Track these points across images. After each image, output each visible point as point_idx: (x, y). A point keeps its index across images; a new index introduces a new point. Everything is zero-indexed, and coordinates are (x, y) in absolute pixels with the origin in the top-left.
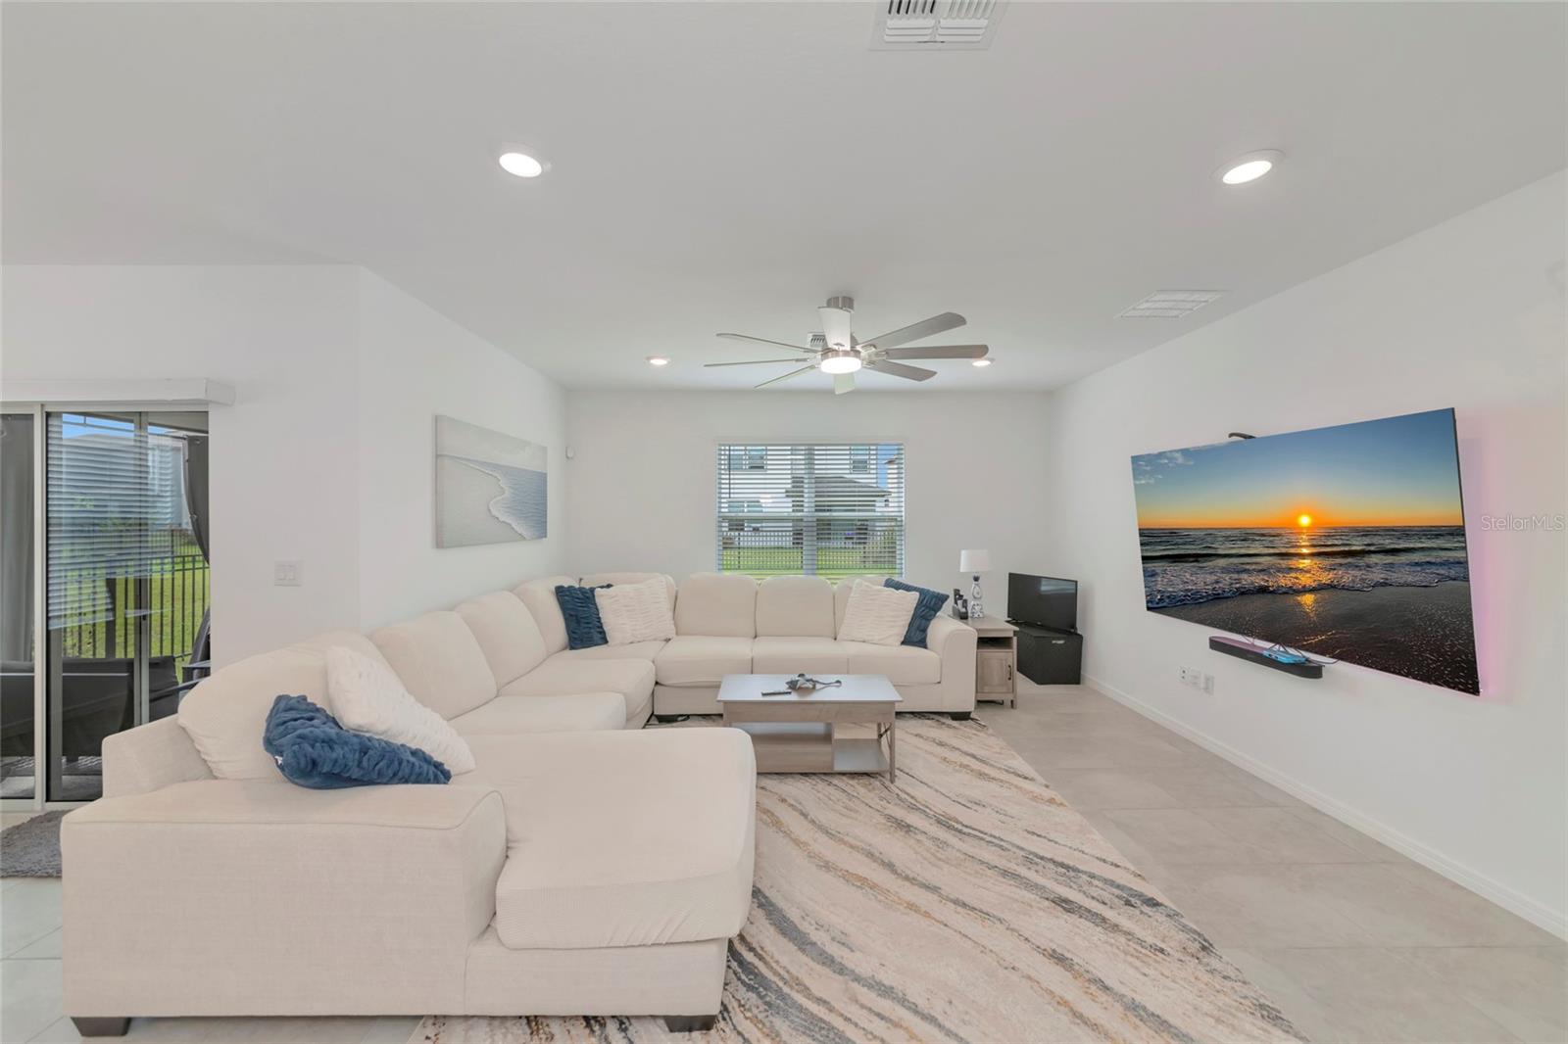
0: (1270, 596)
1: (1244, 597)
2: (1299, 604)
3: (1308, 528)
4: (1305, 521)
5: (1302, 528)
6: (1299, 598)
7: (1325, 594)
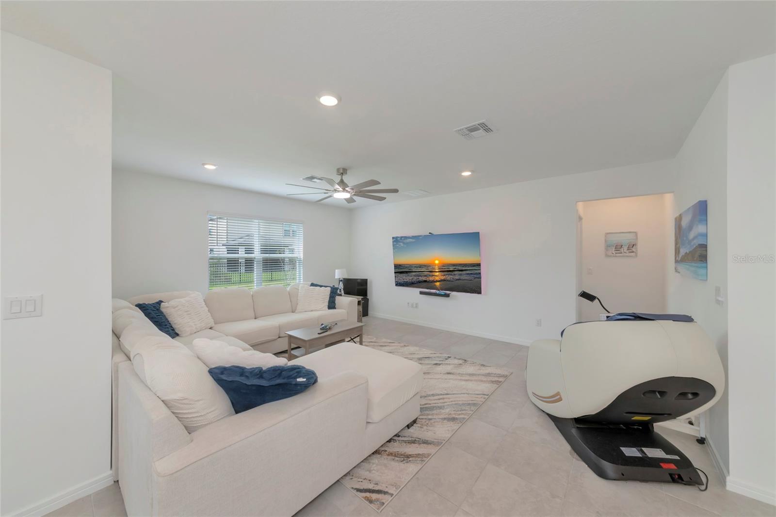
0: (427, 283)
1: (420, 284)
2: (435, 285)
4: (437, 262)
7: (443, 282)
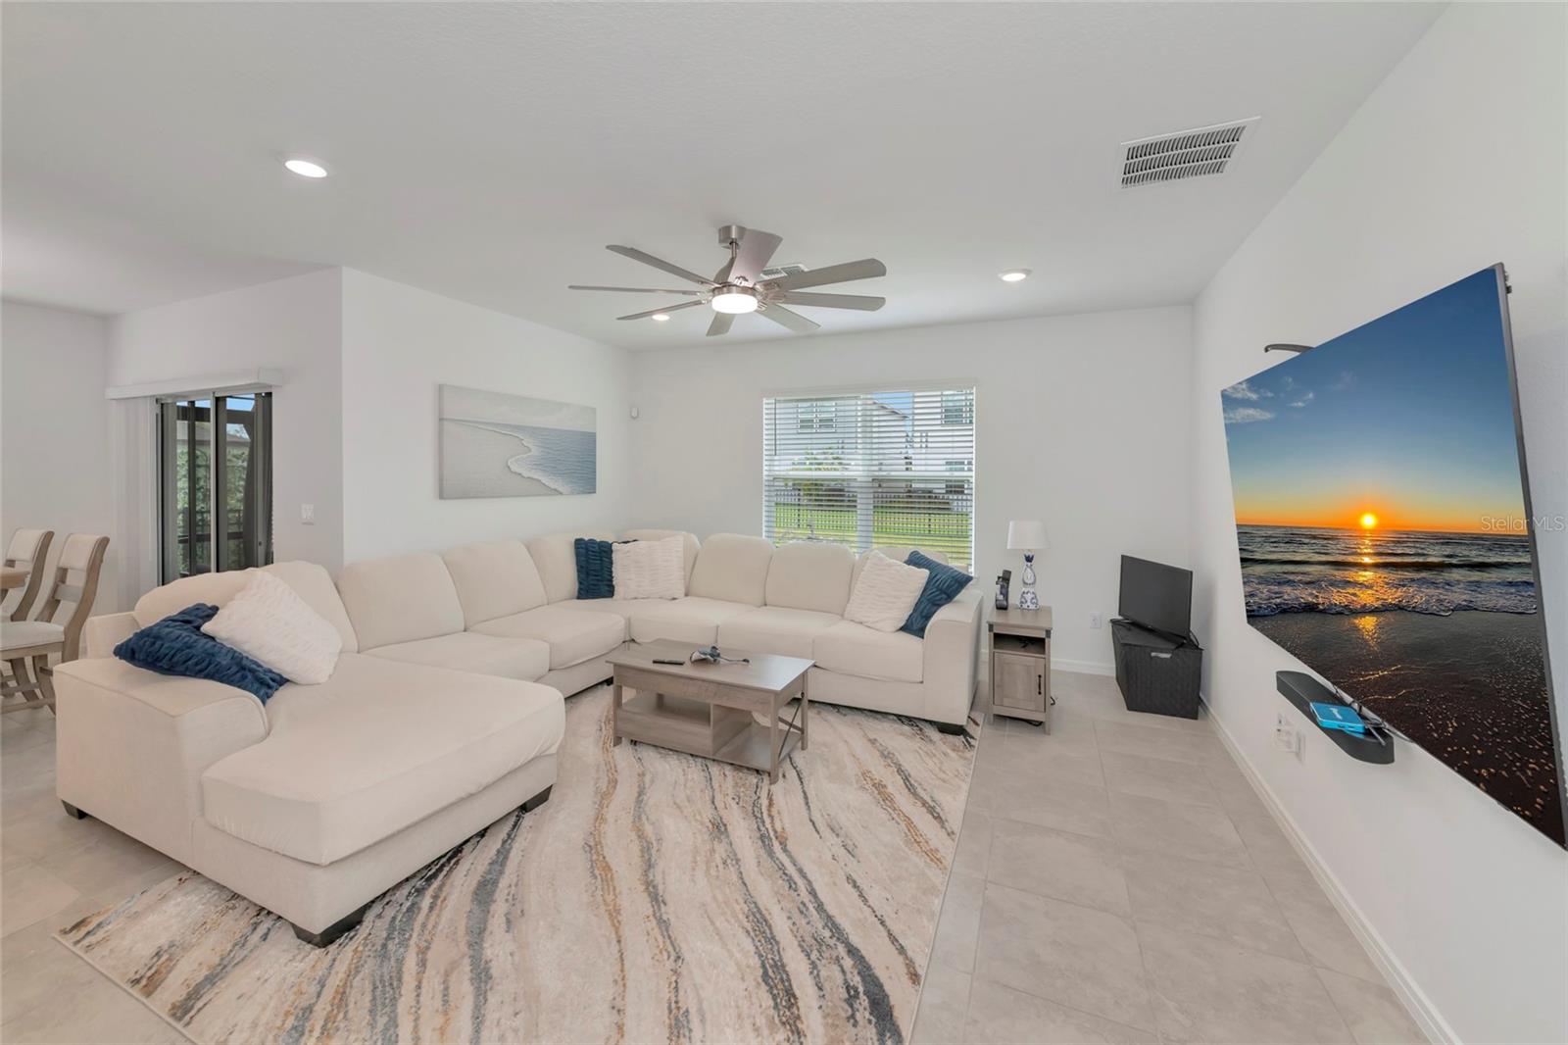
0: (1318, 616)
1: (1286, 616)
2: (1356, 629)
3: (1372, 531)
4: (1369, 521)
5: (1365, 531)
6: (1357, 621)
7: (1390, 617)
